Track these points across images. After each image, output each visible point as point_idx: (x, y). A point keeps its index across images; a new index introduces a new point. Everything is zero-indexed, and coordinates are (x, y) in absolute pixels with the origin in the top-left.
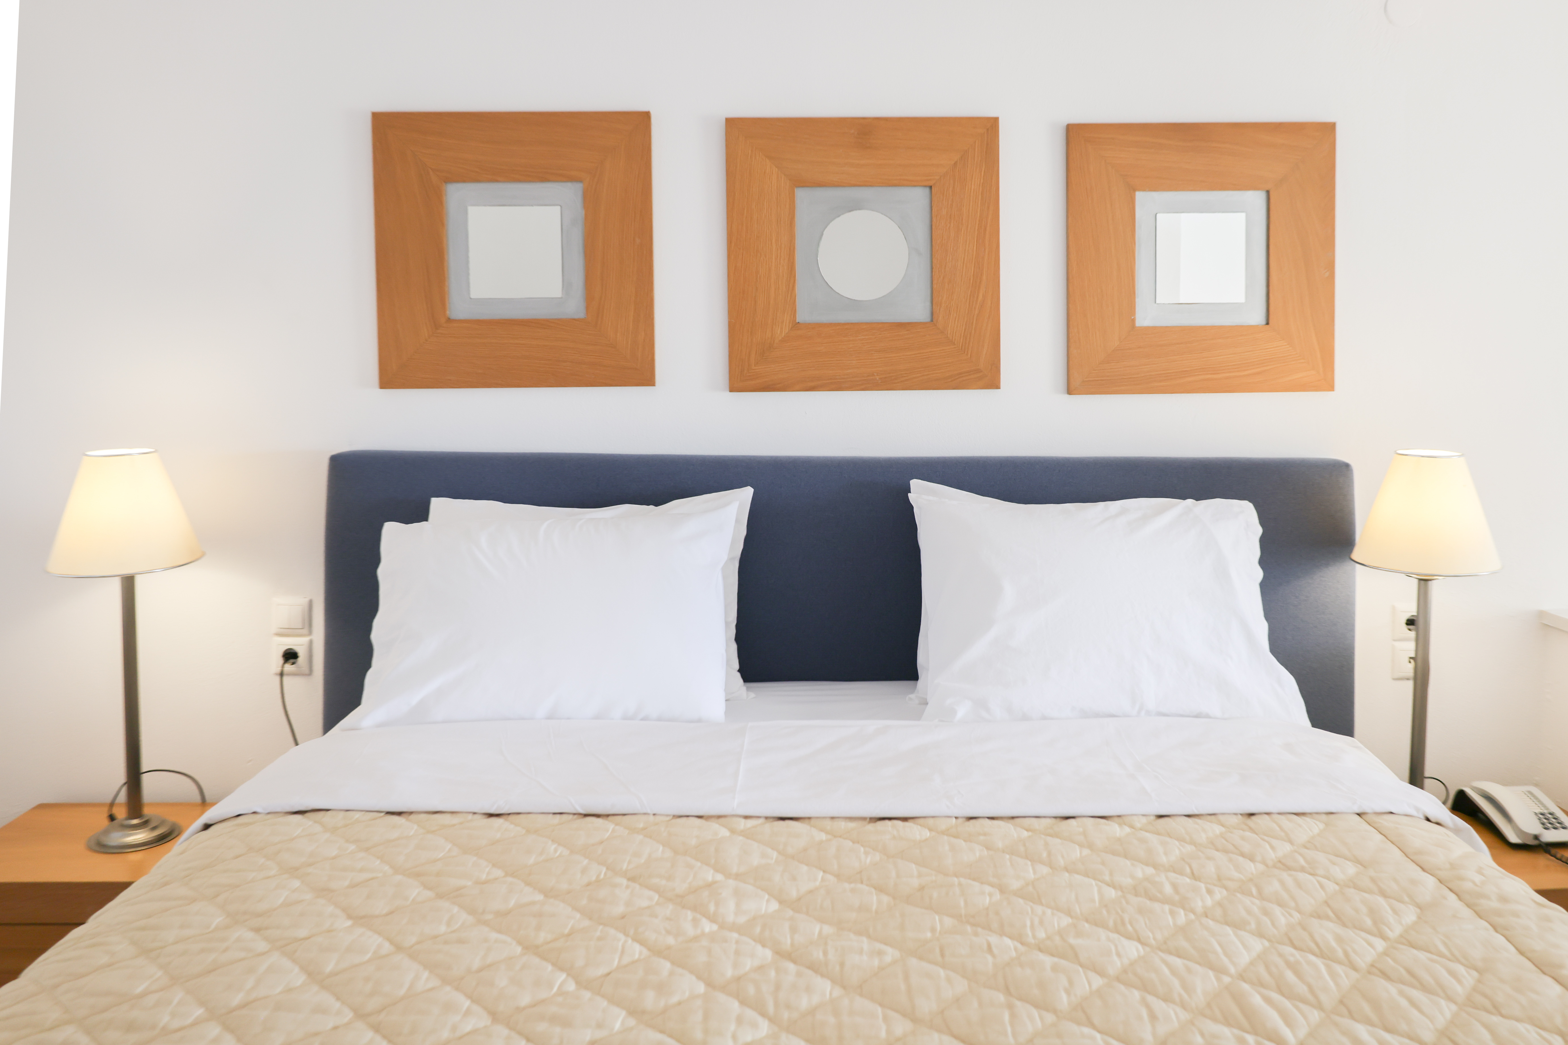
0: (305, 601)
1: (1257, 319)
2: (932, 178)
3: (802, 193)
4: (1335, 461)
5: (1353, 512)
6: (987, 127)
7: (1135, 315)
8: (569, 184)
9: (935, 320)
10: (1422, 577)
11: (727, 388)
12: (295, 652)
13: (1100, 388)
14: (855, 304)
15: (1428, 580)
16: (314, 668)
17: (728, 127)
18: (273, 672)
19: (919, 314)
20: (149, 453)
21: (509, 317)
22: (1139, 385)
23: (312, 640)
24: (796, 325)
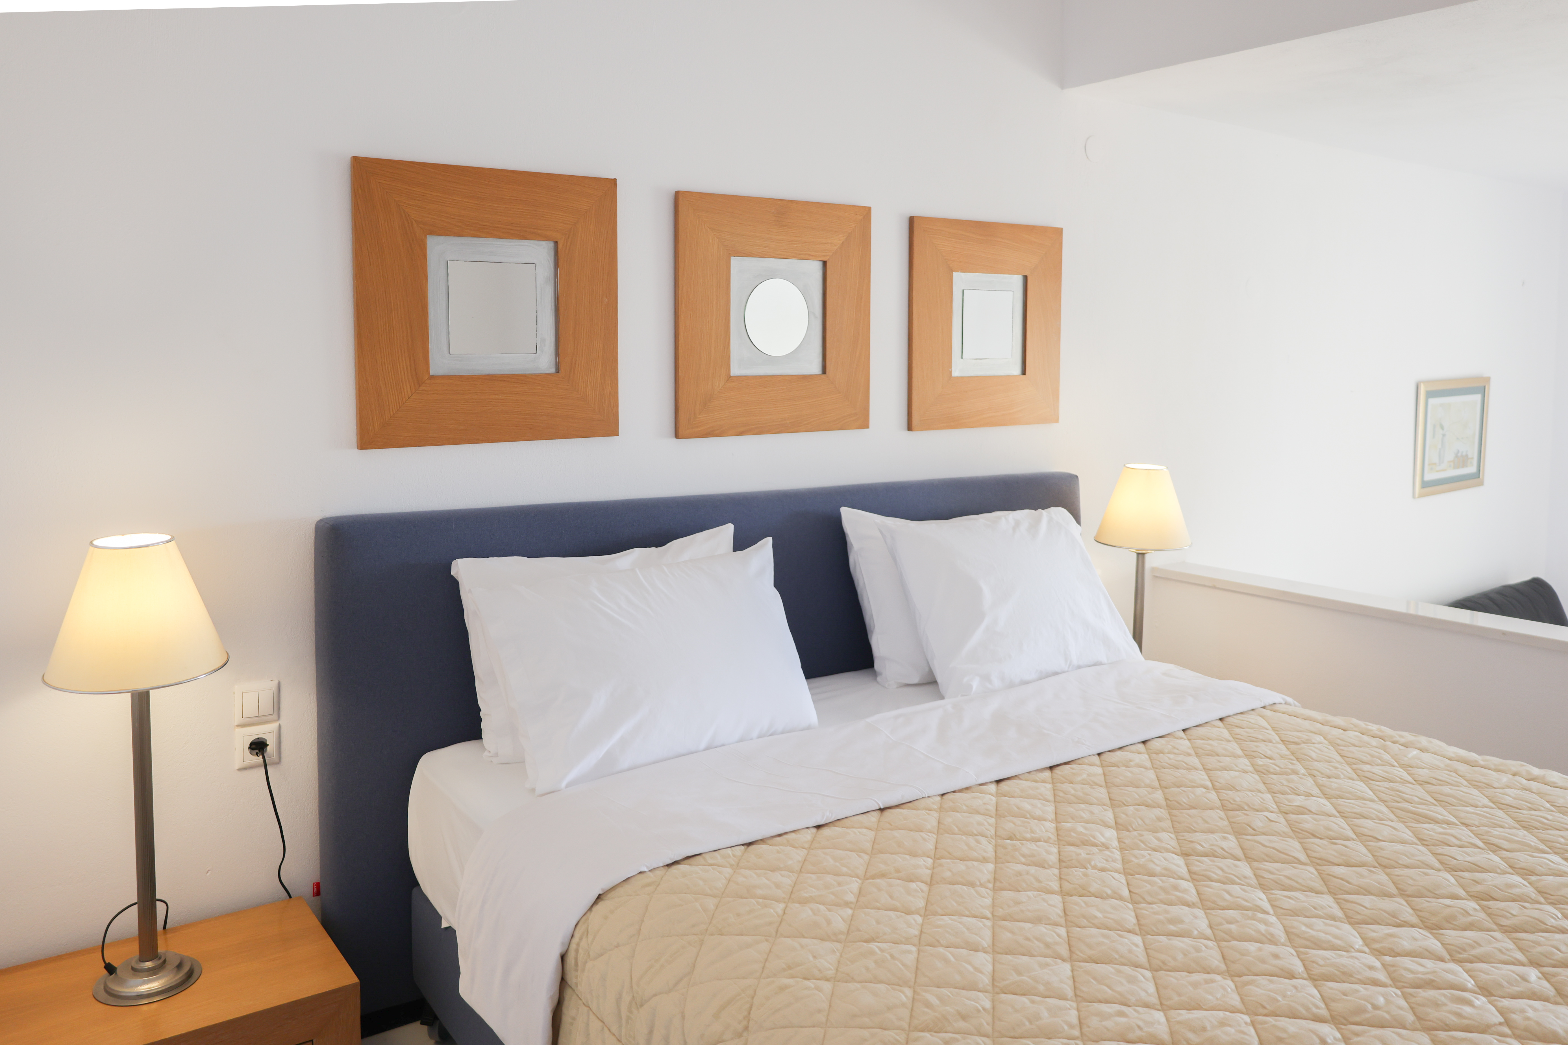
0: (275, 682)
1: (1017, 370)
2: (827, 254)
3: (735, 261)
4: (1068, 473)
5: (1080, 509)
6: (865, 214)
7: (951, 368)
8: (544, 243)
9: (827, 372)
10: (1140, 552)
11: (674, 435)
12: (264, 741)
13: (930, 425)
14: (771, 359)
15: (1143, 554)
16: (283, 755)
17: (679, 199)
18: (237, 767)
19: (815, 368)
20: (169, 541)
21: (488, 373)
22: (953, 422)
23: (281, 724)
24: (730, 378)
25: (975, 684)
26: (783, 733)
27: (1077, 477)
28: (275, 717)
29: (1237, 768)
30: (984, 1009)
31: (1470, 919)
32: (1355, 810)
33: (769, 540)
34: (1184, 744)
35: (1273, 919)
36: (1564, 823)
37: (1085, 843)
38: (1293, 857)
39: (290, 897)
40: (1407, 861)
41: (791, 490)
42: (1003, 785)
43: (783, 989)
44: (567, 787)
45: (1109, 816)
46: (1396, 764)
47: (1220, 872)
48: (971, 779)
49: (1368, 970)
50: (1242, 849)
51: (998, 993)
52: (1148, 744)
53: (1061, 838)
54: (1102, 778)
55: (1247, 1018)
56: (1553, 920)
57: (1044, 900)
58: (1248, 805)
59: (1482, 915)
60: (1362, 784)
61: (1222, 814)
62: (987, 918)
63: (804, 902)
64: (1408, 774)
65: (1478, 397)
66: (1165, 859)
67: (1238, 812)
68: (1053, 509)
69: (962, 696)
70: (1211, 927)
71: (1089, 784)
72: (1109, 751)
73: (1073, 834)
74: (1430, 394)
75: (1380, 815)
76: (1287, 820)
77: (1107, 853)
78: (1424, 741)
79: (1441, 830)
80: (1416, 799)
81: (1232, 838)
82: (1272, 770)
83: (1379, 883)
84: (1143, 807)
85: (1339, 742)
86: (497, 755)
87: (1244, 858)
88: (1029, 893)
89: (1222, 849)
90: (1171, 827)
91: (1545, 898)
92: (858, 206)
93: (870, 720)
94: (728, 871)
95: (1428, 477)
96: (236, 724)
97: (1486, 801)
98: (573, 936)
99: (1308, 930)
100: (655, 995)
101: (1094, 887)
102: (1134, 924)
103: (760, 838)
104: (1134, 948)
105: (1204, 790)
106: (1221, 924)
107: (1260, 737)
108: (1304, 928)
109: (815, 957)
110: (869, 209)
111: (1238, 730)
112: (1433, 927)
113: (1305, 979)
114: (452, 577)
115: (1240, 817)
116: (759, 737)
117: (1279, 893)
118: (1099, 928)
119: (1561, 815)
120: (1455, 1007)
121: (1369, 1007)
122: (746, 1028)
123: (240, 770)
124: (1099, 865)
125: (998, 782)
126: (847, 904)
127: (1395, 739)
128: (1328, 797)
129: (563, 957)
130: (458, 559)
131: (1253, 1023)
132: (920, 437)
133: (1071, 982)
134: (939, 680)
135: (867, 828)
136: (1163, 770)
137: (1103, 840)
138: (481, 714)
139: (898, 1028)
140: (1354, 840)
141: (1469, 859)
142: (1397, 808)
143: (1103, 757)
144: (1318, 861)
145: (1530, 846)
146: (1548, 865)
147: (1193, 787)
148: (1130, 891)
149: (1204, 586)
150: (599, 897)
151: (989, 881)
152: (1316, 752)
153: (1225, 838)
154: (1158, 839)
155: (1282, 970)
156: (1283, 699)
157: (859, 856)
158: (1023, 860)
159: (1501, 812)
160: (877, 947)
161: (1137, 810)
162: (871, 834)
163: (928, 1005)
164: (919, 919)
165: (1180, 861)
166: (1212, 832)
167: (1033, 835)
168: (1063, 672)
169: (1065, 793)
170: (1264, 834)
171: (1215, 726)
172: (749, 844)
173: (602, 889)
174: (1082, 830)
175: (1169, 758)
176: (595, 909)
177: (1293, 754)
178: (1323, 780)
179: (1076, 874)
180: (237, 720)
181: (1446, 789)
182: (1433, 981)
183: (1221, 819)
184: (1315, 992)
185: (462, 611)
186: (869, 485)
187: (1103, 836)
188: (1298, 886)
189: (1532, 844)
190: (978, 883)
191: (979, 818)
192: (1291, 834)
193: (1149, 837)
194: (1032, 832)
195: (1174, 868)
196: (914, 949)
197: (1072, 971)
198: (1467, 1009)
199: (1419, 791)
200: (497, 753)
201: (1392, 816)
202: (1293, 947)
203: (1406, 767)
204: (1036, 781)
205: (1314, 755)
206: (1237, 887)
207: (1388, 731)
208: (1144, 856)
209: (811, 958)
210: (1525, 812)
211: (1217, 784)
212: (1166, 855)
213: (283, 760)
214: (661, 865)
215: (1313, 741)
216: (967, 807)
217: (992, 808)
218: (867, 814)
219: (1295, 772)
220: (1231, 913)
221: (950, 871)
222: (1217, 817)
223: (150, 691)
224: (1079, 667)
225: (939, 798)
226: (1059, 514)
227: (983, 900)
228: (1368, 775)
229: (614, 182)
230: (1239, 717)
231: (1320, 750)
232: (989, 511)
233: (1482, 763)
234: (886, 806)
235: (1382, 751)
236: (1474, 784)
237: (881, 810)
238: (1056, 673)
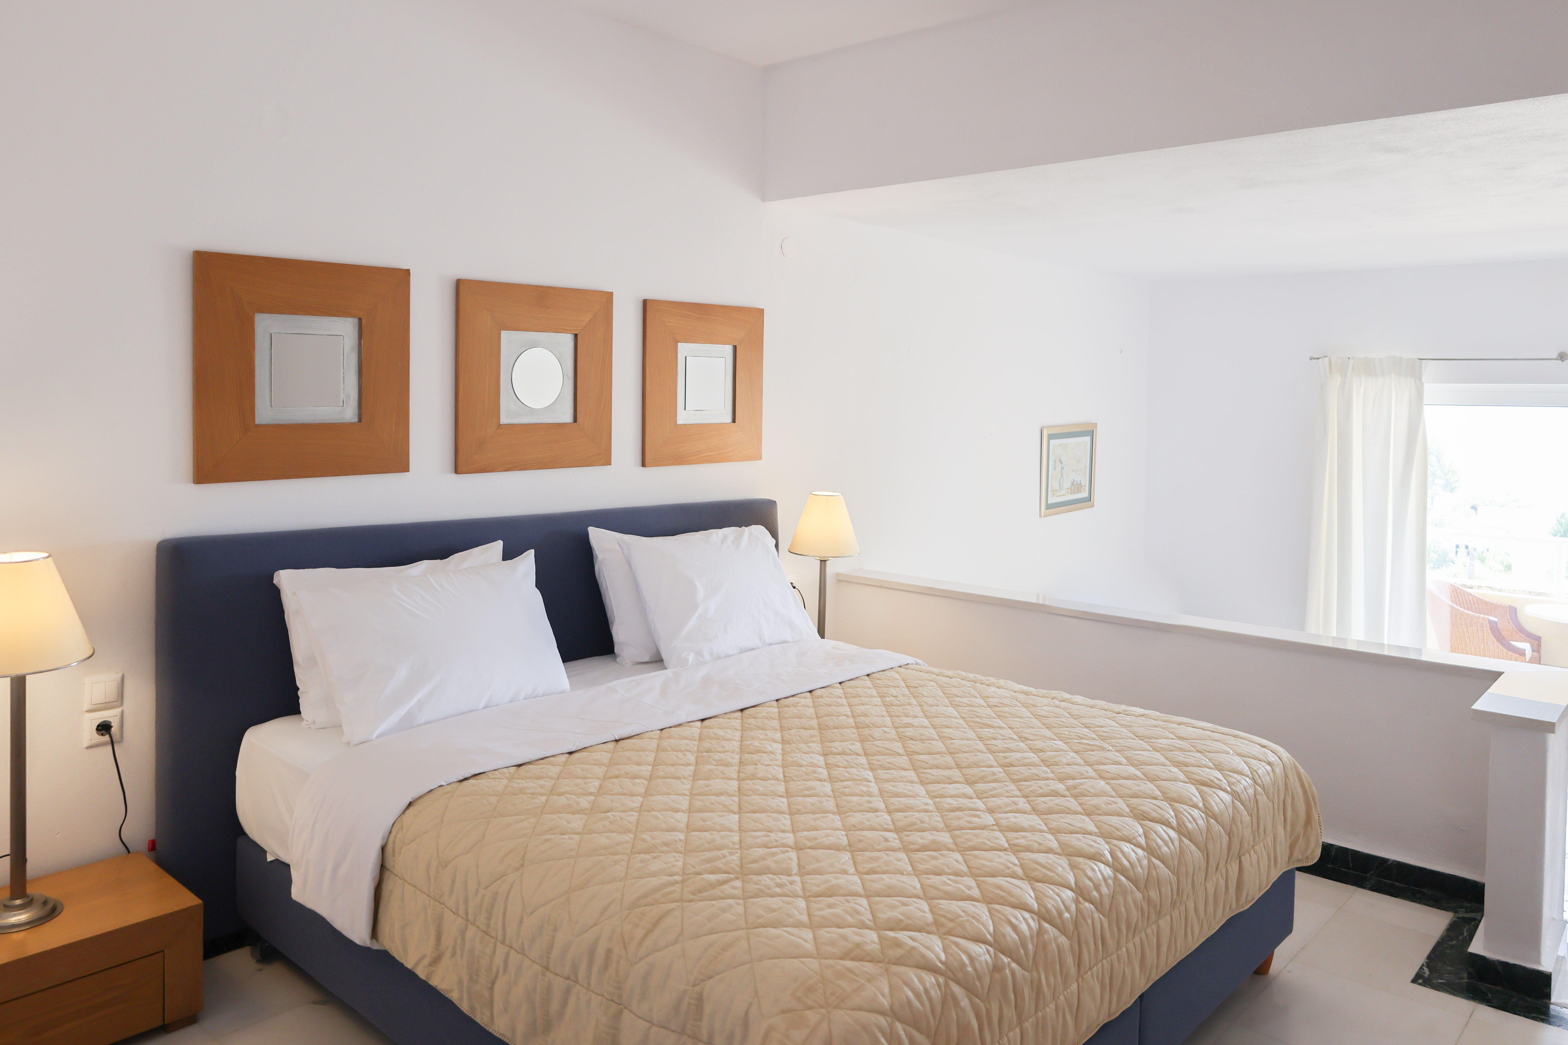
0: (119, 675)
1: (728, 419)
2: (578, 328)
3: (504, 334)
4: (769, 499)
5: (778, 527)
6: (607, 298)
7: (676, 418)
8: (350, 319)
9: (578, 421)
10: (822, 559)
11: (454, 470)
12: (109, 723)
13: (660, 462)
14: (532, 411)
15: (826, 561)
16: (125, 734)
17: (459, 285)
18: (85, 746)
19: (566, 417)
20: (47, 557)
21: (302, 422)
22: (678, 460)
23: (124, 710)
24: (500, 426)
25: (691, 658)
26: (543, 695)
27: (775, 502)
28: (119, 703)
29: (871, 704)
30: (680, 840)
31: (995, 777)
32: (942, 724)
33: (532, 552)
34: (839, 691)
35: (873, 784)
36: (1071, 724)
37: (758, 752)
38: (895, 752)
39: (129, 852)
40: (967, 749)
41: (548, 514)
42: (706, 722)
43: (546, 841)
44: (377, 737)
45: (778, 736)
46: (979, 696)
47: (845, 763)
48: (682, 718)
49: (924, 805)
50: (863, 749)
51: (690, 832)
52: (813, 692)
53: (742, 750)
54: (777, 714)
55: (844, 833)
56: (1044, 774)
57: (726, 783)
58: (873, 724)
59: (1004, 775)
60: (953, 709)
61: (855, 731)
62: (688, 795)
63: (560, 794)
64: (985, 702)
65: (1088, 439)
66: (811, 757)
67: (866, 729)
68: (754, 527)
69: (681, 667)
70: (833, 791)
71: (767, 718)
72: (784, 698)
73: (751, 747)
74: (1051, 437)
75: (958, 725)
76: (896, 732)
77: (773, 756)
78: (1002, 682)
79: (994, 732)
80: (985, 716)
81: (858, 744)
82: (894, 704)
83: (946, 762)
84: (802, 730)
85: (945, 685)
86: (314, 723)
87: (864, 754)
88: (716, 780)
89: (850, 750)
90: (820, 740)
91: (1044, 764)
92: (602, 291)
93: (609, 684)
94: (505, 782)
95: (1051, 501)
96: (85, 710)
97: (1029, 714)
98: (390, 832)
99: (894, 788)
100: (456, 857)
101: (761, 774)
102: (784, 793)
103: (528, 761)
104: (781, 804)
105: (845, 717)
106: (839, 789)
107: (892, 684)
108: (891, 788)
109: (568, 823)
110: (612, 293)
111: (878, 681)
112: (971, 783)
113: (885, 812)
114: (274, 585)
115: (867, 732)
116: (525, 699)
117: (880, 772)
118: (760, 795)
119: (1073, 720)
120: (969, 819)
121: (919, 822)
122: (522, 865)
123: (87, 748)
124: (766, 763)
125: (703, 720)
126: (591, 794)
127: (983, 682)
128: (927, 717)
129: (383, 849)
130: (280, 571)
131: (847, 835)
132: (649, 471)
133: (738, 824)
134: (664, 657)
135: (605, 752)
136: (820, 707)
137: (771, 749)
138: (299, 693)
139: (623, 854)
140: (937, 740)
141: (1006, 746)
142: (971, 721)
143: (780, 702)
144: (911, 753)
145: (1046, 737)
146: (1052, 746)
147: (838, 716)
148: (784, 776)
149: (874, 586)
150: (410, 804)
151: (690, 776)
152: (927, 692)
153: (853, 744)
154: (809, 747)
155: (870, 808)
156: (915, 661)
157: (600, 767)
158: (715, 763)
159: (1037, 720)
160: (612, 814)
161: (798, 731)
162: (609, 755)
163: (644, 841)
164: (641, 799)
165: (821, 759)
166: (845, 741)
167: (723, 749)
168: (758, 648)
169: (749, 724)
170: (879, 740)
171: (863, 680)
172: (520, 766)
173: (412, 798)
174: (758, 745)
175: (826, 700)
176: (408, 812)
177: (912, 694)
178: (926, 708)
179: (750, 769)
180: (86, 706)
181: (1006, 709)
182: (961, 807)
183: (854, 733)
184: (888, 818)
185: (282, 612)
186: (611, 509)
187: (771, 747)
188: (894, 767)
189: (1048, 736)
190: (682, 777)
191: (686, 741)
192: (898, 739)
193: (804, 747)
194: (723, 747)
195: (815, 762)
196: (636, 814)
197: (739, 818)
198: (977, 819)
199: (989, 711)
200: (314, 721)
201: (966, 726)
202: (882, 798)
203: (985, 698)
204: (730, 719)
205: (925, 694)
206: (854, 769)
207: (979, 677)
208: (797, 757)
209: (566, 824)
210: (1051, 719)
211: (855, 713)
212: (811, 755)
213: (125, 739)
214: (456, 780)
215: (928, 685)
216: (679, 735)
217: (697, 736)
218: (606, 744)
219: (910, 704)
220: (847, 783)
221: (664, 771)
222: (851, 733)
223: (27, 677)
224: (771, 644)
225: (659, 732)
226: (759, 531)
227: (686, 786)
228: (957, 703)
229: (408, 271)
230: (881, 673)
231: (931, 691)
232: (706, 529)
233: (1035, 693)
234: (620, 738)
235: (972, 689)
236: (1025, 705)
237: (617, 741)
238: (752, 649)
